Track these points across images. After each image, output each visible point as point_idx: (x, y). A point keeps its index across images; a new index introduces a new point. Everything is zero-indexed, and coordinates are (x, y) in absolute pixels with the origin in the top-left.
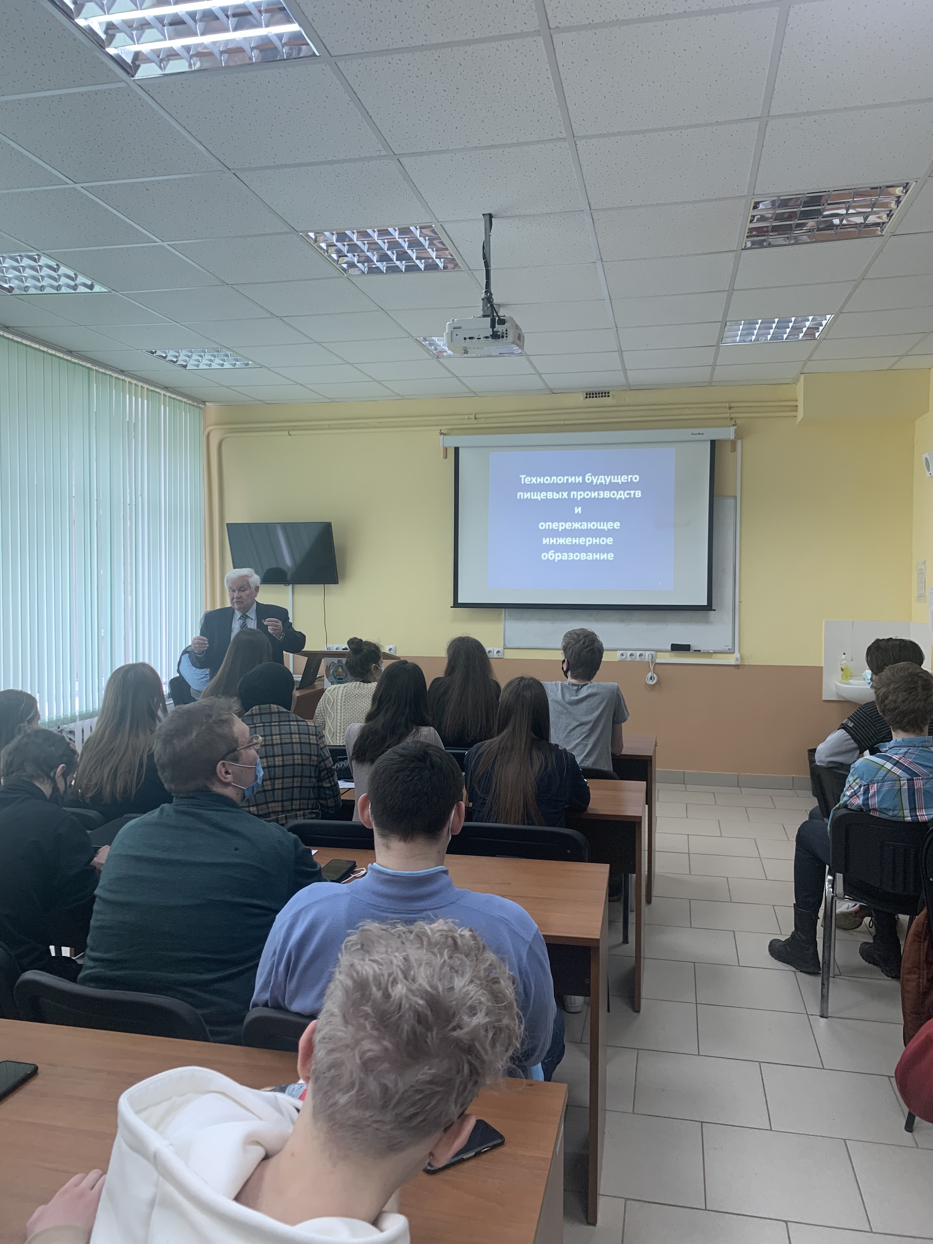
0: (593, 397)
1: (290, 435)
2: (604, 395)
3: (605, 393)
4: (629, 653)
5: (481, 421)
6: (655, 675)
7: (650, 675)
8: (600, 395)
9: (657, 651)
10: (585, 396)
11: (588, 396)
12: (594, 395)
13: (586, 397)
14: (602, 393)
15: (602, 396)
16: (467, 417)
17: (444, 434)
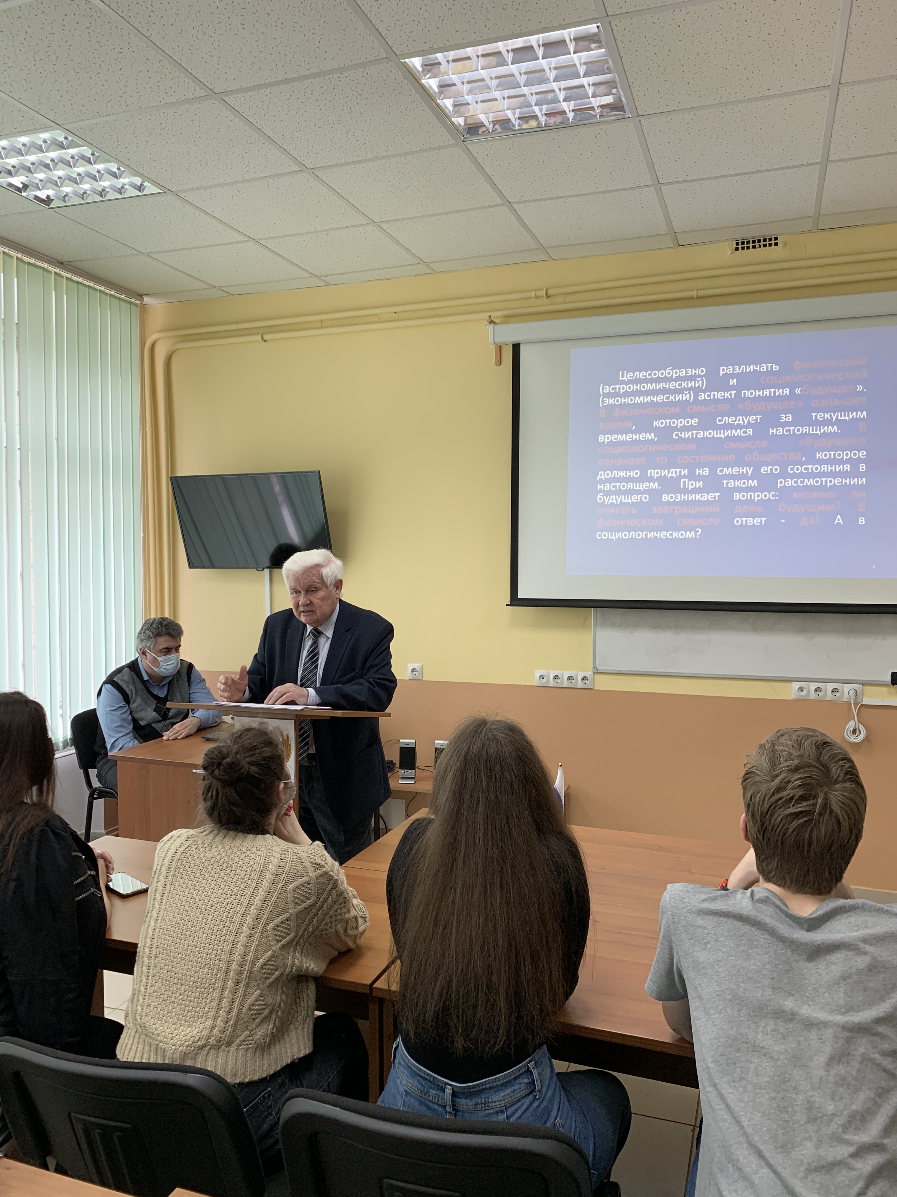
0: (748, 248)
1: (265, 341)
2: (767, 242)
3: (770, 240)
4: (813, 686)
5: (559, 299)
6: (861, 727)
7: (851, 725)
8: (762, 243)
9: (864, 684)
10: (735, 246)
11: (740, 246)
12: (751, 245)
13: (737, 249)
14: (765, 240)
15: (765, 246)
16: (533, 294)
17: (495, 323)
